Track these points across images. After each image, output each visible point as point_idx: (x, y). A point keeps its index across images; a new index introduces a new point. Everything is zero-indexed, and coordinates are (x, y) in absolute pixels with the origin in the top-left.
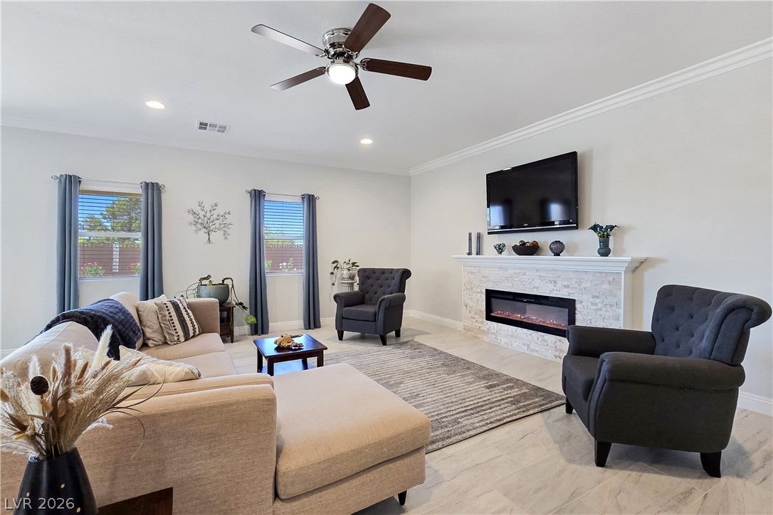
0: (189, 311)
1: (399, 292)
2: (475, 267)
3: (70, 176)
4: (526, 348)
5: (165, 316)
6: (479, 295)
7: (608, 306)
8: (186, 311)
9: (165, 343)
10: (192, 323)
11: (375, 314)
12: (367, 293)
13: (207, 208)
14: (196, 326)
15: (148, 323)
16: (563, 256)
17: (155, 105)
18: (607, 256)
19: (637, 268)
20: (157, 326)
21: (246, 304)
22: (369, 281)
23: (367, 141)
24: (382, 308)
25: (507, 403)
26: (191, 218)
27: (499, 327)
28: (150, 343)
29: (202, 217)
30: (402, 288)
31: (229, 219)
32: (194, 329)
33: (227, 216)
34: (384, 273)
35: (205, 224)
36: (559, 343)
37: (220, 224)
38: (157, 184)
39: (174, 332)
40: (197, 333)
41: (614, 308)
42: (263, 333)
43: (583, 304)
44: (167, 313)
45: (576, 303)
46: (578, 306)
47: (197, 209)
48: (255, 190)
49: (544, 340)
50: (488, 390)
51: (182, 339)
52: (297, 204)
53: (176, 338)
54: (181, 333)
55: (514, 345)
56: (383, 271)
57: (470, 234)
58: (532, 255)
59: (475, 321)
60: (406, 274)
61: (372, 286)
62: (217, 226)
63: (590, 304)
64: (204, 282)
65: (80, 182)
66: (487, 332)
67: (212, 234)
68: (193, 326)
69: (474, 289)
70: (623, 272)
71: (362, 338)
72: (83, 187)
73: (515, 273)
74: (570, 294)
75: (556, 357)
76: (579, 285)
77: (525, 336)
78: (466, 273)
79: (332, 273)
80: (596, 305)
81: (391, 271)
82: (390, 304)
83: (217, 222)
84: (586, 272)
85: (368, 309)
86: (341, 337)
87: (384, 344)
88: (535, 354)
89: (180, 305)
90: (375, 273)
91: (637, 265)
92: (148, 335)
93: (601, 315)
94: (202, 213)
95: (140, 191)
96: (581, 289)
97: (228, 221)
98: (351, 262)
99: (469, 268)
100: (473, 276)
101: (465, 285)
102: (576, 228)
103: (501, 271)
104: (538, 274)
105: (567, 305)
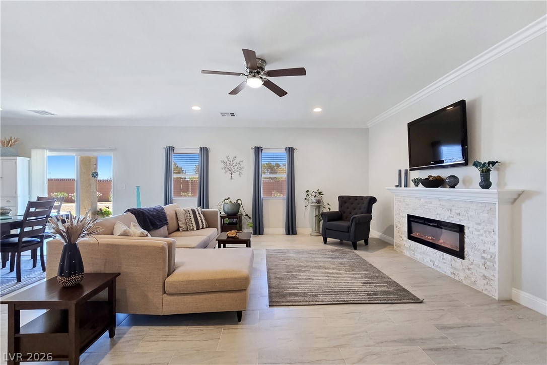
0: (201, 215)
1: (367, 213)
2: (401, 196)
3: (169, 147)
4: (432, 264)
5: (188, 216)
6: (404, 219)
7: (488, 232)
8: (200, 215)
9: (187, 230)
10: (202, 221)
11: (349, 228)
12: (344, 213)
13: (231, 159)
14: (204, 223)
15: (180, 219)
16: (458, 188)
17: (196, 108)
18: (488, 188)
19: (515, 200)
20: (184, 221)
21: (251, 215)
22: (346, 204)
23: (318, 110)
24: (353, 224)
25: (365, 294)
26: (223, 165)
27: (416, 246)
28: (180, 229)
29: (228, 164)
30: (369, 210)
31: (243, 165)
32: (203, 225)
33: (241, 163)
34: (356, 200)
35: (230, 168)
36: (453, 262)
37: (237, 168)
38: (206, 148)
39: (191, 225)
40: (205, 226)
41: (492, 234)
42: (259, 234)
43: (470, 229)
44: (188, 215)
45: (465, 228)
46: (466, 231)
47: (226, 160)
48: (256, 147)
49: (444, 259)
50: (362, 285)
51: (195, 229)
52: (283, 153)
53: (192, 228)
54: (195, 226)
55: (425, 261)
56: (356, 198)
57: (400, 171)
58: (437, 187)
59: (402, 239)
60: (373, 200)
61: (348, 208)
62: (236, 169)
63: (474, 230)
64: (226, 201)
65: (174, 149)
66: (409, 249)
67: (233, 174)
68: (202, 223)
69: (401, 214)
70: (497, 203)
71: (341, 244)
72: (175, 152)
73: (426, 202)
74: (460, 220)
75: (452, 273)
76: (467, 213)
77: (432, 254)
78: (396, 201)
79: (306, 199)
80: (479, 231)
81: (362, 198)
82: (359, 221)
83: (236, 167)
84: (472, 202)
85: (344, 224)
86: (325, 242)
87: (355, 249)
88: (438, 269)
89: (197, 212)
90: (350, 199)
91: (515, 197)
92: (180, 225)
93: (482, 240)
94: (228, 162)
95: (198, 152)
96: (468, 217)
97: (242, 166)
98: (319, 191)
99: (398, 197)
100: (401, 204)
101: (396, 211)
102: (466, 164)
103: (416, 200)
104: (440, 203)
105: (458, 230)
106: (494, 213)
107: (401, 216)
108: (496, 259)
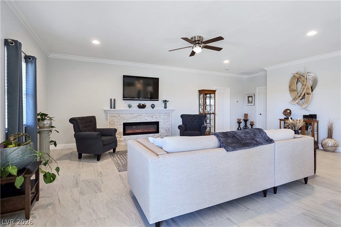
18: (166, 108)
43: (161, 122)
70: (171, 113)
73: (137, 115)
74: (158, 120)
80: (164, 122)
84: (161, 113)
96: (160, 118)
99: (112, 115)
100: (115, 118)
101: (110, 123)
102: (158, 100)
103: (130, 115)
104: (147, 115)
105: (157, 123)
106: (169, 116)
107: (116, 125)
108: (170, 129)
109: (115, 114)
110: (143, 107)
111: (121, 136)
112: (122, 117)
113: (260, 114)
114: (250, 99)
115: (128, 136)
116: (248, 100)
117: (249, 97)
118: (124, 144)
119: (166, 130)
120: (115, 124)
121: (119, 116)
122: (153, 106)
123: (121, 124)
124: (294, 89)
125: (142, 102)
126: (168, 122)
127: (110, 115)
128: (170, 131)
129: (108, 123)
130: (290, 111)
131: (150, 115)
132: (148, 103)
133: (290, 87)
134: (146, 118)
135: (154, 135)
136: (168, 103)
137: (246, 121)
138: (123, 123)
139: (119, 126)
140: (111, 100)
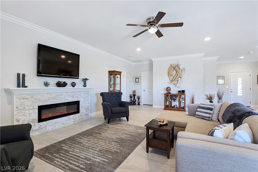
18: (86, 87)
46: (80, 102)
66: (39, 128)
70: (90, 91)
74: (77, 99)
76: (80, 96)
80: (84, 101)
84: (82, 92)
99: (22, 96)
100: (26, 100)
101: (17, 108)
102: (78, 78)
103: (48, 95)
104: (67, 94)
105: (77, 103)
106: (88, 94)
107: (27, 110)
108: (89, 107)
109: (26, 96)
110: (64, 85)
111: (36, 124)
112: (36, 98)
113: (144, 91)
114: (137, 80)
115: (44, 123)
116: (136, 81)
117: (136, 78)
118: (40, 133)
119: (85, 109)
120: (26, 108)
121: (32, 97)
122: (73, 85)
123: (35, 107)
124: (171, 74)
125: (62, 80)
126: (87, 100)
127: (18, 96)
128: (89, 109)
129: (15, 108)
130: (170, 88)
131: (71, 94)
132: (69, 81)
133: (168, 73)
134: (66, 98)
135: (75, 116)
136: (87, 81)
137: (134, 95)
138: (39, 106)
139: (32, 111)
140: (18, 75)
